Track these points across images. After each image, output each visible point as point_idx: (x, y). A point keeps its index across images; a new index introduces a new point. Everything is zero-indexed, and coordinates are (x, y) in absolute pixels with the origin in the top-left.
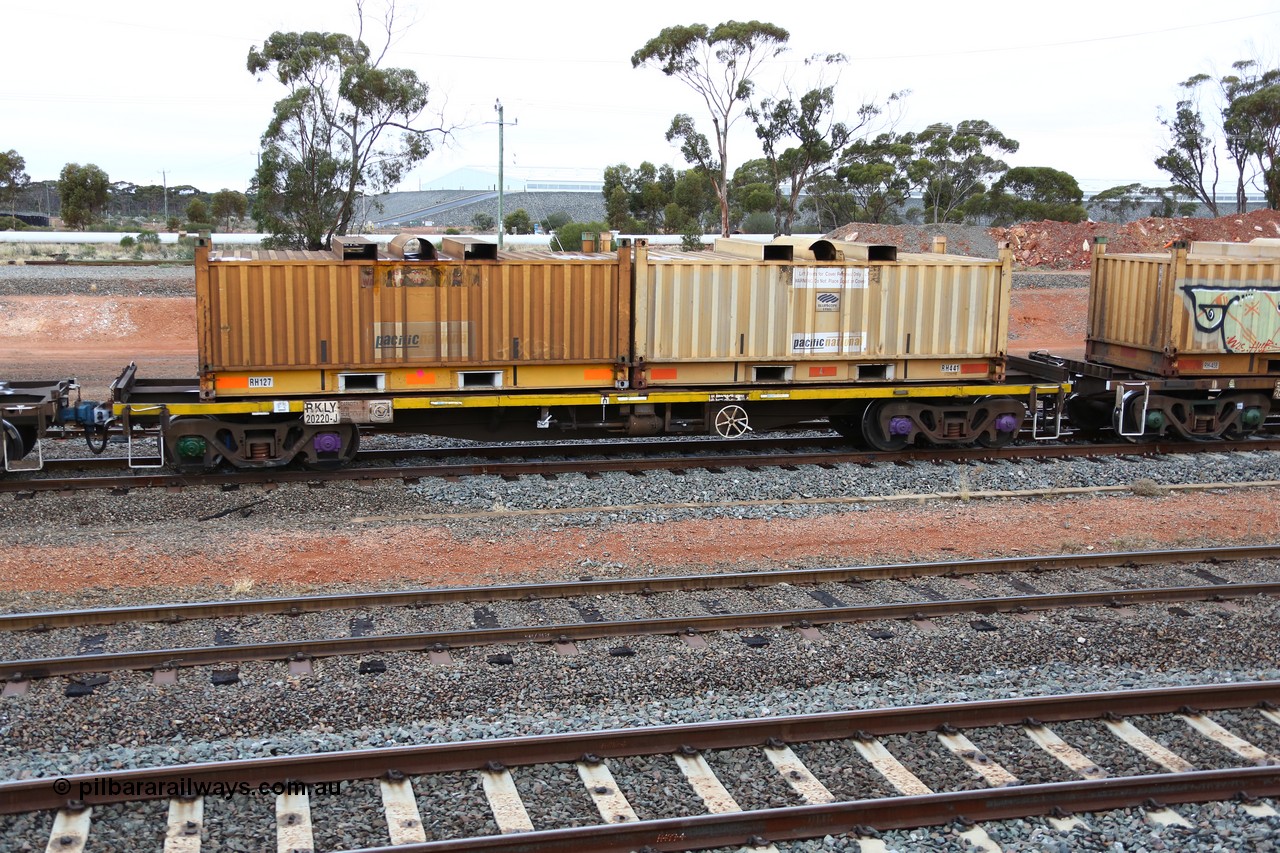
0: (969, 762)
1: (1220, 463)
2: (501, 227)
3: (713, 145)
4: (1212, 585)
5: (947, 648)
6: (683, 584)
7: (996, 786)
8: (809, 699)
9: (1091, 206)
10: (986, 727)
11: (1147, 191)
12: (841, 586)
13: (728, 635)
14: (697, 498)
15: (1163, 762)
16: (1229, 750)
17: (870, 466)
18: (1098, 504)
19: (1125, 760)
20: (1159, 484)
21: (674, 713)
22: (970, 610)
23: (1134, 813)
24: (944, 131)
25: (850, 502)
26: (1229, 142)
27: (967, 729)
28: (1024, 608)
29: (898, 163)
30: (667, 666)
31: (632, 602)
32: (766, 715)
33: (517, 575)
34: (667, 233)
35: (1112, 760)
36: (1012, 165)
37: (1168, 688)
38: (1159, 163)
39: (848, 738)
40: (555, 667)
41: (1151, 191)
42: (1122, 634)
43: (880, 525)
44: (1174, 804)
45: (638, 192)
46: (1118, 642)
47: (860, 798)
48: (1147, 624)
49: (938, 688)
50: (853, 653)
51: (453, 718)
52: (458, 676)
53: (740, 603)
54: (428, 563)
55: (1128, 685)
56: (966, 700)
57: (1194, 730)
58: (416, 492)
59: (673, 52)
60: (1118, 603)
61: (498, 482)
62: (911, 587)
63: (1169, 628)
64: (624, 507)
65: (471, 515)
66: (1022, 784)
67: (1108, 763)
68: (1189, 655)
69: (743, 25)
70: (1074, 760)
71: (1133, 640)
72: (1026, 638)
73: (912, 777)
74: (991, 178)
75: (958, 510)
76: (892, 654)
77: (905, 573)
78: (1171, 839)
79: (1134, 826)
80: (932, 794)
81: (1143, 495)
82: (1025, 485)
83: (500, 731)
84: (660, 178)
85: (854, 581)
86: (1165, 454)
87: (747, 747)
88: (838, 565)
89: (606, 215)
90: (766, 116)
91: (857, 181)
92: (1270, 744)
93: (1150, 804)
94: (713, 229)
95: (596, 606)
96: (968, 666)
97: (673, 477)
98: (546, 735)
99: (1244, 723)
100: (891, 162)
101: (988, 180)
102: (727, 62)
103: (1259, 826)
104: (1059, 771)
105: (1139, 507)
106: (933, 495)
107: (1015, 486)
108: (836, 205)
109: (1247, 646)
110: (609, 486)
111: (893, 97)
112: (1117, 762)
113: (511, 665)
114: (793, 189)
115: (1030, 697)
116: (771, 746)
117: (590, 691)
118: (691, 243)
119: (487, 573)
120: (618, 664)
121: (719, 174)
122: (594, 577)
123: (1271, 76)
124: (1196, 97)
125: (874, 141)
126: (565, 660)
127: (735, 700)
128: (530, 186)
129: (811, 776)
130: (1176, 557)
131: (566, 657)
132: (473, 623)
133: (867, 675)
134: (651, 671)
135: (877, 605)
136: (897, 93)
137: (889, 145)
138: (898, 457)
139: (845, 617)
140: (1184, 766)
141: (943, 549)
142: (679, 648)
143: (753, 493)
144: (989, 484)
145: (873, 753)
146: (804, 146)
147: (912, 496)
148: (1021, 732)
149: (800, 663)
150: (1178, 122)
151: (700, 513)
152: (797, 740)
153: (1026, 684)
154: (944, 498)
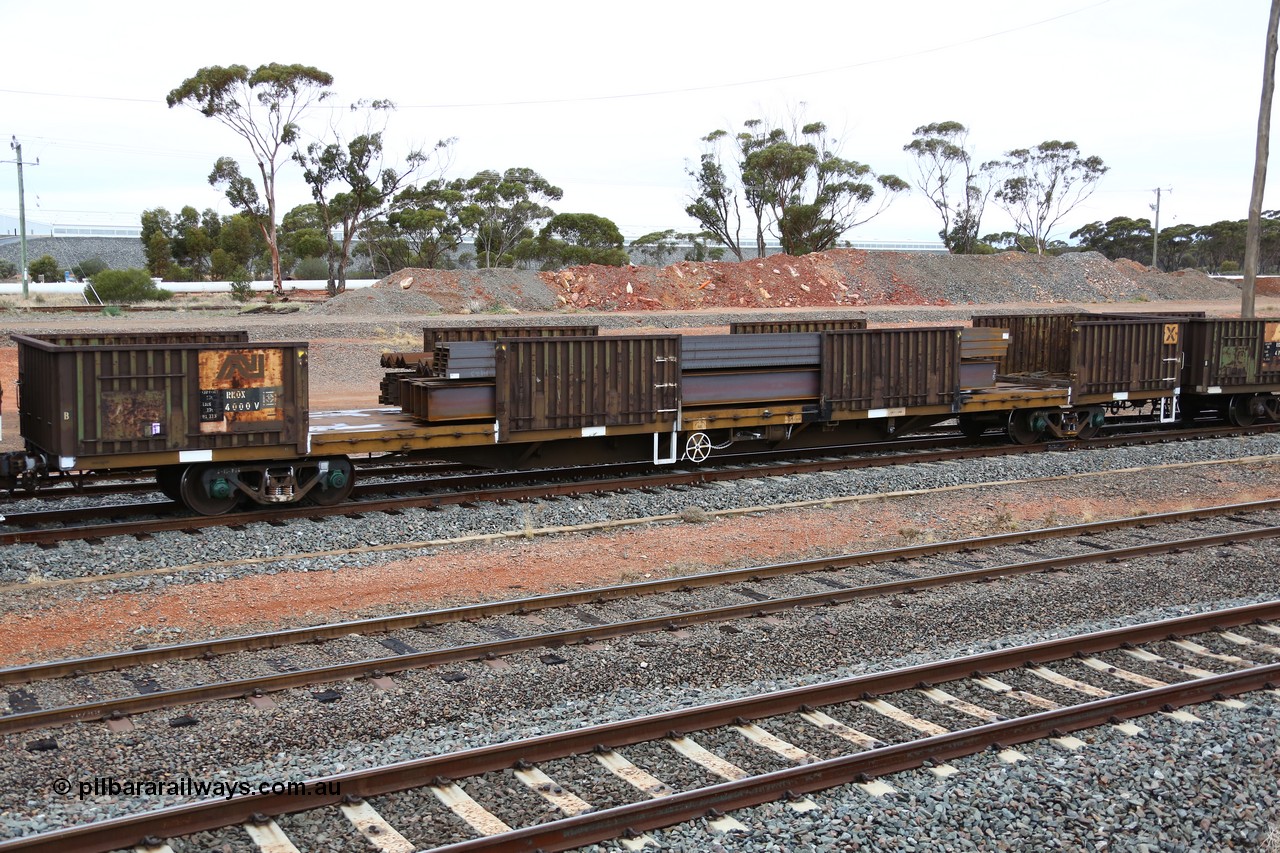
0: (545, 795)
1: (757, 488)
2: (26, 275)
3: (260, 189)
4: (756, 602)
5: (519, 685)
6: (247, 644)
7: (571, 816)
8: (385, 750)
9: (631, 251)
10: (560, 759)
11: (680, 237)
12: (413, 632)
13: (297, 693)
14: (259, 553)
15: (721, 773)
16: (776, 754)
17: (436, 510)
18: (652, 533)
19: (688, 774)
20: (706, 511)
22: (539, 645)
23: (698, 825)
24: (494, 179)
25: (418, 547)
26: (748, 192)
27: (542, 762)
28: (590, 639)
29: (449, 209)
30: (234, 732)
31: (192, 668)
32: (343, 771)
33: (60, 651)
34: (214, 280)
35: (676, 777)
36: (558, 212)
37: (723, 702)
38: (689, 211)
39: (427, 785)
40: (107, 746)
41: (684, 236)
43: (448, 569)
44: (732, 811)
45: (180, 237)
46: (676, 664)
47: (441, 844)
48: (701, 644)
49: (512, 725)
50: (428, 699)
55: (688, 704)
56: (539, 734)
57: (747, 739)
59: (212, 93)
60: (675, 626)
61: (36, 552)
62: (482, 627)
63: (721, 646)
64: (179, 568)
65: (2, 590)
66: (596, 810)
67: (673, 779)
68: (739, 669)
69: (286, 67)
70: (643, 781)
71: (690, 660)
72: (593, 668)
73: (490, 816)
74: (538, 223)
75: (524, 548)
76: (466, 696)
77: (475, 614)
78: (730, 844)
79: (699, 836)
80: (511, 831)
81: (692, 522)
82: (585, 520)
83: (44, 825)
84: (203, 222)
85: (425, 626)
86: (709, 483)
87: (323, 807)
88: (408, 611)
89: (146, 262)
90: (312, 160)
91: (409, 227)
92: (809, 743)
93: (711, 813)
94: (263, 275)
95: (152, 675)
96: (540, 701)
97: (232, 533)
98: (100, 822)
99: (788, 727)
100: (442, 208)
101: (536, 226)
102: (269, 105)
103: (803, 820)
104: (630, 793)
105: (689, 534)
106: (499, 535)
107: (576, 520)
108: (389, 250)
109: (787, 655)
110: (162, 546)
111: (440, 144)
112: (681, 777)
113: (55, 750)
114: (346, 235)
115: (600, 725)
116: (347, 803)
117: (149, 768)
118: (241, 290)
119: (23, 651)
120: (179, 735)
121: (266, 219)
122: (150, 645)
123: (776, 134)
124: (717, 151)
125: (425, 187)
126: (119, 737)
127: (308, 759)
128: (57, 231)
129: (390, 829)
130: (724, 579)
131: (120, 733)
132: (7, 709)
133: (442, 720)
134: (216, 738)
135: (449, 648)
136: (444, 141)
137: (439, 191)
138: (463, 499)
139: (418, 663)
140: (739, 774)
141: (511, 588)
142: (246, 711)
143: (318, 544)
144: (552, 521)
145: (452, 798)
146: (354, 191)
147: (479, 537)
148: (593, 759)
149: (375, 714)
150: (703, 173)
151: (263, 568)
152: (375, 794)
153: (595, 712)
154: (509, 537)
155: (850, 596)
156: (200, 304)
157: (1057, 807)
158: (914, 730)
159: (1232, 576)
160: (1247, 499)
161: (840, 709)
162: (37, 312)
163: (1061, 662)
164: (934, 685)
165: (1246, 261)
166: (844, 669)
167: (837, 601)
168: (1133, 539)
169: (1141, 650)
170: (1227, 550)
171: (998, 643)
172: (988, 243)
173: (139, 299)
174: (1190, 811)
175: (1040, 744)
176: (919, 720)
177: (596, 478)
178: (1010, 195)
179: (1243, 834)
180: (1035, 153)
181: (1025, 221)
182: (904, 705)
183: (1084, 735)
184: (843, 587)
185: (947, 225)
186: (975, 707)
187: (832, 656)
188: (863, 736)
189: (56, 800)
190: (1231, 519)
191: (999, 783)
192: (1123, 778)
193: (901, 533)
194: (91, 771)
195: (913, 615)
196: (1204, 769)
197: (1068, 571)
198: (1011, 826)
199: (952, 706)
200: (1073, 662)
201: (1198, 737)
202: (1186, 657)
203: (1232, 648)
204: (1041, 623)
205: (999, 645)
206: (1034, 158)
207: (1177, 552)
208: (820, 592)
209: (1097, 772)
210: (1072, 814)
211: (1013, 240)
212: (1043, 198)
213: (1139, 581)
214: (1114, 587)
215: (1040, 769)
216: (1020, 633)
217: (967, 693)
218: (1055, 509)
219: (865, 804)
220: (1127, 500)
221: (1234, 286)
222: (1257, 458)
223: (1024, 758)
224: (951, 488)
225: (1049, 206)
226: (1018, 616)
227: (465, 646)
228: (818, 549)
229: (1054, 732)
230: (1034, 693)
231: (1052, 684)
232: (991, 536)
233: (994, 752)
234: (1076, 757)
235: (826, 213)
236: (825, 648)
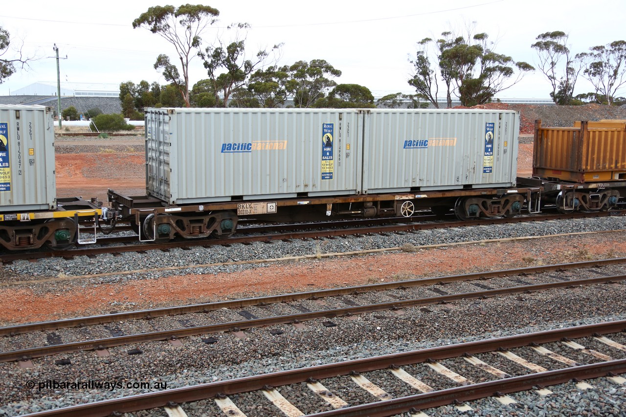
0: (323, 397)
1: (443, 234)
2: (60, 117)
3: (181, 72)
4: (441, 296)
5: (311, 337)
6: (169, 312)
7: (337, 408)
8: (239, 370)
9: (378, 104)
10: (332, 378)
11: (404, 96)
12: (255, 308)
13: (194, 338)
14: (176, 264)
15: (418, 388)
16: (450, 379)
17: (269, 243)
18: (385, 257)
19: (401, 389)
20: (415, 246)
22: (322, 316)
24: (304, 65)
25: (259, 263)
26: (442, 72)
27: (322, 379)
28: (350, 314)
29: (280, 82)
30: (161, 358)
31: (140, 324)
32: (216, 380)
33: (74, 313)
35: (394, 389)
36: (339, 83)
37: (421, 350)
38: (410, 82)
39: (260, 390)
40: (96, 364)
41: (407, 96)
42: (399, 323)
43: (275, 274)
44: (424, 409)
45: (139, 97)
46: (396, 328)
48: (410, 318)
49: (307, 359)
50: (262, 343)
51: (34, 398)
52: (37, 374)
53: (201, 320)
54: (18, 310)
55: (402, 350)
56: (321, 364)
57: (433, 370)
58: (11, 269)
59: (156, 21)
60: (396, 308)
61: (62, 261)
62: (292, 306)
63: (421, 319)
64: (135, 271)
65: (45, 281)
66: (350, 406)
67: (392, 391)
68: (431, 332)
69: (194, 7)
70: (376, 391)
71: (404, 326)
72: (351, 329)
73: (294, 407)
74: (328, 89)
75: (316, 264)
76: (283, 342)
77: (289, 299)
81: (407, 252)
82: (349, 249)
83: (62, 404)
84: (152, 89)
85: (262, 305)
86: (417, 230)
87: (205, 399)
88: (253, 297)
89: (122, 110)
90: (208, 56)
91: (259, 91)
92: (468, 374)
93: (413, 410)
95: (120, 327)
96: (322, 346)
97: (163, 253)
98: (90, 403)
99: (456, 365)
100: (276, 81)
101: (326, 91)
102: (186, 26)
104: (369, 398)
105: (405, 258)
106: (303, 257)
107: (344, 250)
108: (248, 104)
109: (457, 325)
110: (126, 260)
111: (275, 47)
112: (397, 390)
113: (69, 365)
114: (225, 95)
115: (353, 360)
116: (218, 398)
117: (117, 376)
119: (55, 313)
120: (133, 359)
121: (184, 87)
122: (119, 311)
123: (459, 40)
124: (426, 49)
125: (267, 70)
126: (102, 359)
127: (199, 374)
128: (77, 94)
129: (240, 412)
130: (423, 283)
131: (102, 357)
132: (46, 343)
133: (270, 355)
134: (152, 361)
135: (274, 317)
136: (277, 45)
137: (275, 72)
138: (283, 238)
139: (258, 324)
140: (429, 389)
141: (308, 285)
142: (167, 347)
143: (207, 260)
144: (331, 250)
145: (273, 396)
146: (230, 72)
147: (292, 258)
148: (348, 378)
149: (234, 351)
150: (418, 62)
151: (178, 272)
152: (232, 393)
153: (351, 353)
154: (308, 258)
155: (493, 293)
158: (527, 369)
161: (486, 355)
162: (65, 136)
163: (614, 334)
164: (540, 344)
166: (488, 334)
167: (486, 296)
171: (577, 322)
172: (579, 99)
173: (118, 130)
175: (601, 380)
176: (531, 363)
177: (356, 227)
178: (593, 72)
181: (601, 86)
182: (522, 355)
184: (490, 289)
185: (555, 89)
186: (562, 357)
187: (483, 326)
188: (499, 371)
189: (70, 391)
191: (576, 400)
193: (524, 259)
194: (88, 376)
195: (529, 305)
197: (620, 283)
199: (550, 356)
200: (621, 335)
204: (603, 312)
205: (578, 323)
206: (607, 51)
208: (477, 291)
211: (594, 97)
212: (612, 73)
215: (601, 394)
216: (591, 317)
217: (559, 349)
218: (614, 248)
219: (499, 409)
223: (591, 387)
224: (553, 235)
225: (615, 78)
226: (590, 308)
227: (283, 316)
228: (476, 268)
229: (609, 373)
230: (598, 351)
231: (609, 346)
232: (575, 263)
233: (574, 383)
234: (623, 388)
235: (486, 83)
236: (479, 322)
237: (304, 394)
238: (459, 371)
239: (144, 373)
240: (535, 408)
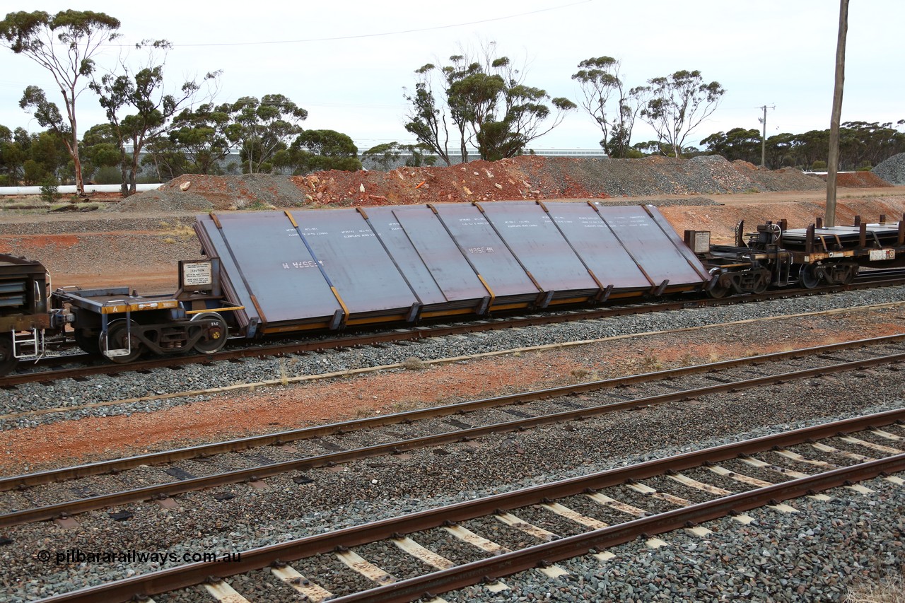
0: (296, 587)
1: (462, 342)
3: (63, 112)
4: (462, 430)
5: (276, 501)
6: (55, 477)
9: (364, 159)
10: (308, 558)
11: (402, 147)
12: (191, 462)
13: (97, 514)
14: (65, 403)
15: (434, 564)
16: (477, 547)
17: (210, 365)
18: (381, 379)
19: (408, 566)
20: (423, 360)
21: (50, 587)
22: (292, 469)
24: (252, 102)
25: (196, 395)
26: (453, 112)
27: (294, 561)
28: (332, 463)
29: (218, 127)
30: (44, 548)
31: (9, 498)
32: (132, 575)
34: (27, 185)
35: (399, 568)
36: (305, 129)
37: (435, 508)
39: (201, 584)
41: (406, 146)
42: (403, 473)
43: (220, 411)
44: (442, 593)
46: (400, 480)
48: (419, 464)
49: (271, 532)
50: (203, 514)
55: (408, 511)
56: (291, 539)
57: (454, 537)
59: (20, 34)
60: (398, 451)
62: (247, 456)
63: (434, 465)
66: (336, 597)
67: (396, 571)
68: (448, 482)
69: (79, 14)
70: (373, 573)
71: (410, 477)
72: (335, 485)
74: (290, 138)
75: (280, 393)
76: (234, 511)
77: (242, 446)
81: (412, 369)
82: (329, 369)
84: (16, 139)
85: (201, 457)
86: (425, 338)
88: (188, 446)
90: (106, 88)
91: (186, 141)
92: (502, 539)
93: (426, 596)
94: (68, 180)
96: (293, 512)
97: (43, 388)
99: (485, 527)
100: (213, 126)
101: (289, 140)
102: (69, 45)
103: (497, 598)
104: (363, 582)
105: (410, 379)
106: (260, 383)
107: (321, 370)
108: (171, 160)
109: (486, 471)
112: (403, 569)
114: (135, 148)
115: (339, 530)
118: (50, 193)
121: (71, 135)
123: (474, 67)
124: (429, 80)
125: (198, 110)
127: (105, 567)
130: (436, 413)
133: (215, 530)
134: (28, 554)
135: (220, 474)
136: (212, 73)
137: (210, 113)
138: (232, 356)
139: (195, 487)
140: (448, 564)
141: (270, 424)
142: (54, 531)
143: (114, 394)
144: (302, 371)
145: (221, 592)
146: (141, 113)
147: (245, 385)
148: (333, 557)
149: (160, 528)
150: (418, 98)
151: (69, 415)
152: (159, 592)
153: (336, 520)
154: (269, 385)
155: (534, 423)
156: (15, 204)
157: (691, 581)
158: (582, 525)
159: (821, 400)
160: (832, 341)
161: (526, 511)
163: (693, 470)
164: (597, 490)
165: (829, 161)
166: (528, 480)
167: (523, 428)
168: (747, 374)
169: (754, 459)
170: (817, 380)
171: (646, 456)
172: (638, 149)
174: (789, 580)
175: (678, 533)
176: (586, 517)
177: (337, 337)
178: (652, 113)
179: (829, 596)
180: (671, 80)
181: (665, 132)
182: (574, 506)
183: (710, 525)
184: (528, 416)
185: (606, 136)
186: (628, 506)
187: (520, 470)
188: (543, 531)
190: (820, 357)
191: (647, 564)
192: (740, 557)
193: (573, 373)
195: (582, 437)
196: (800, 547)
197: (699, 400)
198: (656, 597)
199: (611, 506)
200: (702, 470)
201: (796, 523)
202: (787, 462)
203: (820, 455)
204: (679, 440)
205: (646, 458)
206: (669, 85)
207: (780, 383)
208: (511, 421)
209: (720, 552)
210: (702, 586)
211: (657, 146)
212: (678, 115)
213: (752, 406)
214: (733, 411)
215: (677, 552)
216: (663, 448)
217: (622, 495)
218: (690, 352)
219: (545, 584)
220: (744, 345)
221: (822, 180)
222: (839, 310)
223: (665, 544)
224: (610, 338)
225: (682, 121)
226: (661, 435)
227: (233, 472)
228: (509, 388)
229: (688, 523)
230: (673, 494)
231: (687, 486)
232: (641, 375)
233: (643, 540)
234: (705, 542)
235: (513, 128)
236: (515, 464)
237: (268, 585)
238: (489, 535)
239: (17, 573)
240: (594, 579)
